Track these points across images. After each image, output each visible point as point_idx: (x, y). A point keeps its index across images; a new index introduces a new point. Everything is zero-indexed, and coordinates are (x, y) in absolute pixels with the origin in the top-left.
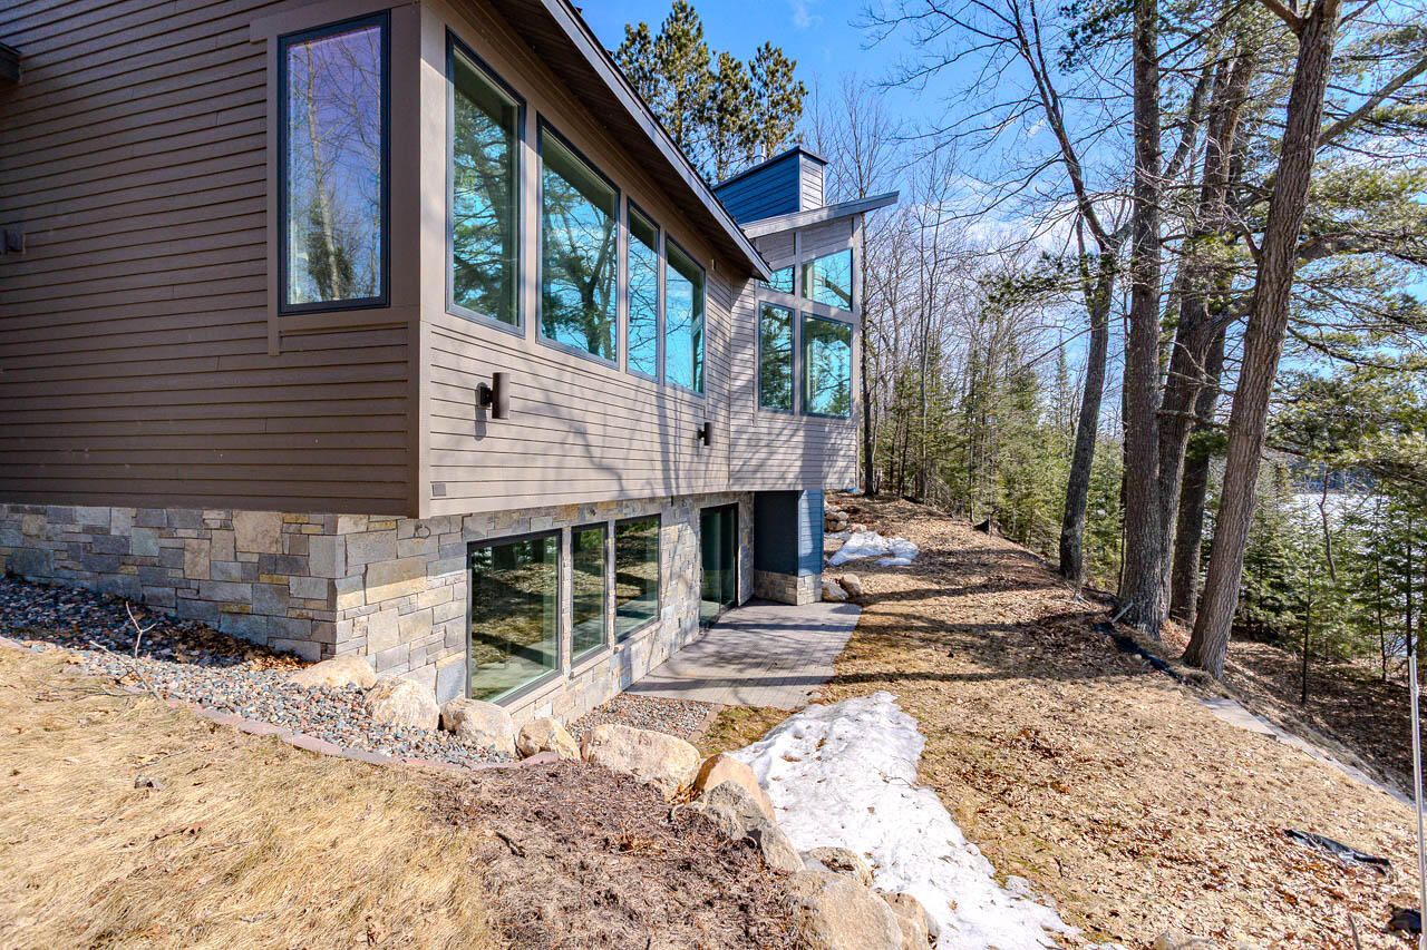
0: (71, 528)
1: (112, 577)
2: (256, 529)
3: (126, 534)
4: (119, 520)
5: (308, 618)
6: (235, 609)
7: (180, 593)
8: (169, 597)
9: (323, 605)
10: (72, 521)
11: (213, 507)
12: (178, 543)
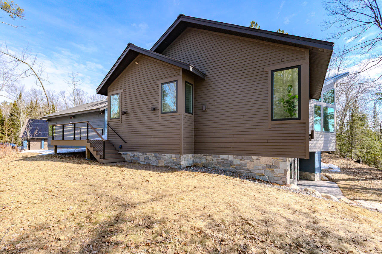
0: (218, 159)
1: (229, 168)
2: (265, 160)
3: (232, 160)
4: (231, 158)
5: (279, 177)
6: (260, 174)
7: (246, 171)
8: (243, 172)
9: (283, 174)
10: (219, 157)
11: (254, 156)
12: (245, 162)
